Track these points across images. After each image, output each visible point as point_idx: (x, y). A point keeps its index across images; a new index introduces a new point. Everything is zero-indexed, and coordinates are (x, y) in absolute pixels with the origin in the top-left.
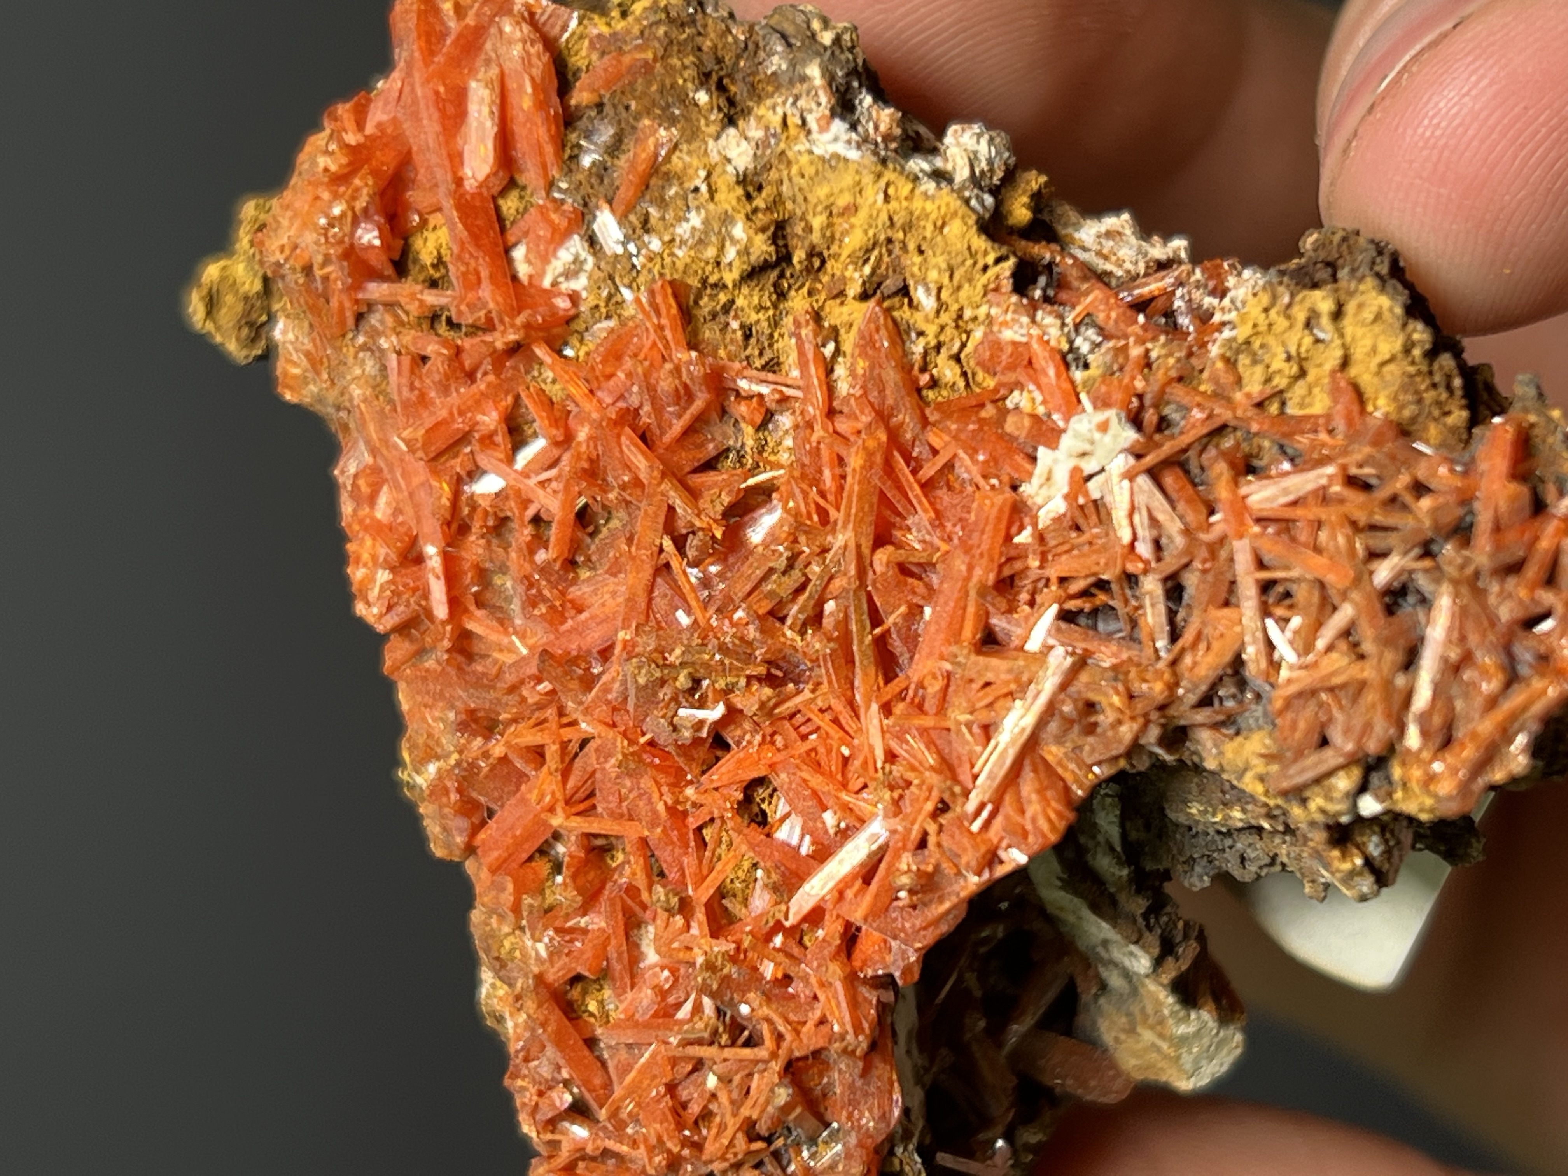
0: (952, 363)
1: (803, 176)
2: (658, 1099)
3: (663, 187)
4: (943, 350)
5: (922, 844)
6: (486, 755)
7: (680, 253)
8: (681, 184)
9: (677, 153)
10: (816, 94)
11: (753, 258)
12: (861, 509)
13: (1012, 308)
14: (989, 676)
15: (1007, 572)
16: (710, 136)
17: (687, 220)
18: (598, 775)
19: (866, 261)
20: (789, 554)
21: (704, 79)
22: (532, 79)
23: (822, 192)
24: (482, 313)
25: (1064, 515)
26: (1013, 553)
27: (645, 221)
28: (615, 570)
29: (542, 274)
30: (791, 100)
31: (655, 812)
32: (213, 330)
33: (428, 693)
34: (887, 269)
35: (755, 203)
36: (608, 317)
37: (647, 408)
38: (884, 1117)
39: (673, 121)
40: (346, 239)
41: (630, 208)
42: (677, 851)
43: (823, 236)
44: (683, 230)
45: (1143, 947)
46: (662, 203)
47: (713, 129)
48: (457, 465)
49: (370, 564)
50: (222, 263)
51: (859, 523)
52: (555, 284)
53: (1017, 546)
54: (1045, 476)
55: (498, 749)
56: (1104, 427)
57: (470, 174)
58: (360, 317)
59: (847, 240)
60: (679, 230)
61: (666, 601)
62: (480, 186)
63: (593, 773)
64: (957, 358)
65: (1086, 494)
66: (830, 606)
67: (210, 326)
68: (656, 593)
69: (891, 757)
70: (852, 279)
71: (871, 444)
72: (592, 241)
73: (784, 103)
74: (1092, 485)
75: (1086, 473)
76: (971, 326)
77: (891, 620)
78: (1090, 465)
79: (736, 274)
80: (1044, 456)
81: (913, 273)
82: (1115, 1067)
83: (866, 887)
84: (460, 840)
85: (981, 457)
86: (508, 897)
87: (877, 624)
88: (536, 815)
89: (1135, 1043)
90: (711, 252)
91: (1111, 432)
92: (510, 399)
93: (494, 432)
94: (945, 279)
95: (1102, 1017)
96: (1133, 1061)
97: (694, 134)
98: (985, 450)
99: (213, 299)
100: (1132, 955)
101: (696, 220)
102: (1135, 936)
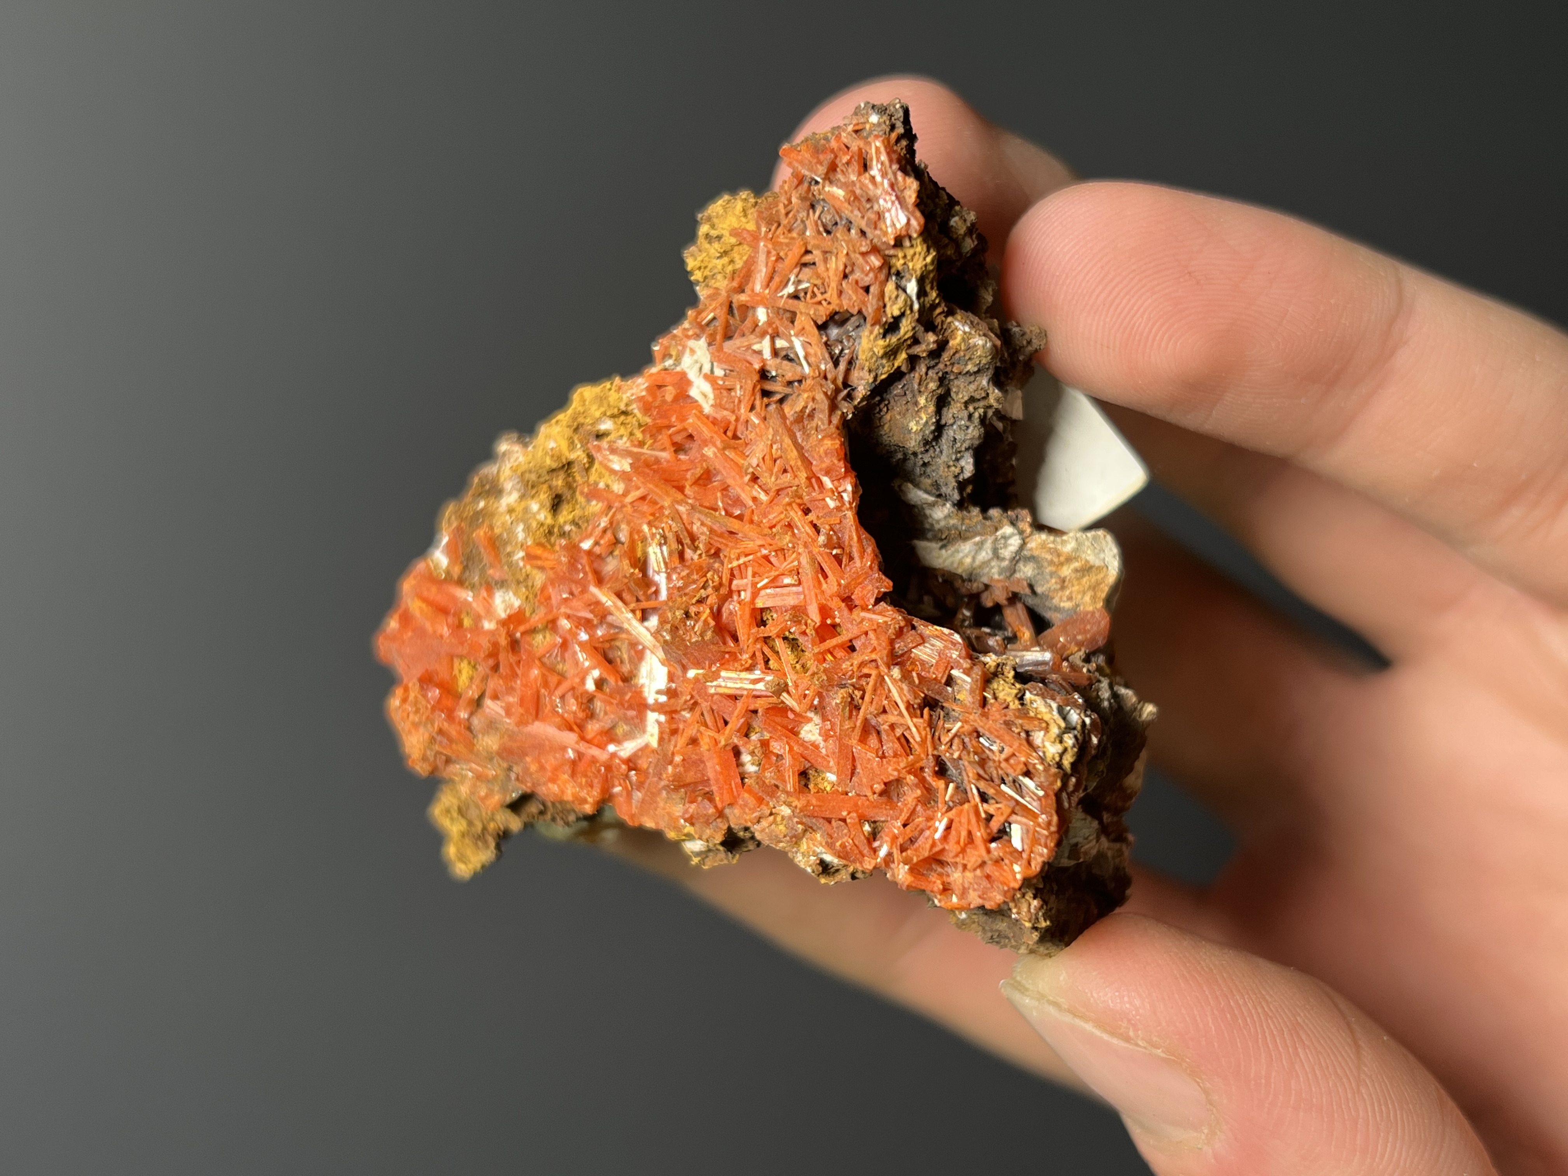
1: (535, 463)
3: (501, 539)
5: (816, 528)
7: (528, 543)
8: (505, 530)
9: (494, 528)
13: (631, 384)
15: (730, 434)
16: (497, 507)
17: (518, 532)
19: (576, 446)
21: (478, 501)
23: (540, 454)
24: (491, 646)
25: (721, 394)
26: (724, 425)
29: (498, 616)
35: (531, 495)
39: (482, 523)
43: (555, 461)
44: (521, 536)
45: (1001, 528)
46: (506, 543)
47: (496, 504)
49: (568, 786)
50: (450, 843)
52: (506, 613)
53: (721, 422)
54: (701, 397)
56: (693, 352)
58: (471, 730)
60: (520, 539)
65: (718, 379)
66: (694, 528)
67: (471, 866)
70: (580, 457)
74: (716, 374)
75: (709, 373)
76: (630, 408)
77: (720, 504)
78: (707, 368)
79: (549, 517)
80: (694, 393)
81: (593, 424)
82: (1087, 613)
83: (825, 577)
84: (711, 810)
85: (673, 419)
86: (752, 801)
87: (715, 510)
88: (716, 752)
89: (1073, 586)
90: (534, 525)
91: (697, 349)
92: (537, 662)
93: (543, 675)
94: (602, 409)
95: (1052, 598)
96: (1087, 598)
97: (492, 515)
98: (672, 416)
99: (462, 858)
100: (1005, 538)
101: (521, 527)
102: (993, 529)
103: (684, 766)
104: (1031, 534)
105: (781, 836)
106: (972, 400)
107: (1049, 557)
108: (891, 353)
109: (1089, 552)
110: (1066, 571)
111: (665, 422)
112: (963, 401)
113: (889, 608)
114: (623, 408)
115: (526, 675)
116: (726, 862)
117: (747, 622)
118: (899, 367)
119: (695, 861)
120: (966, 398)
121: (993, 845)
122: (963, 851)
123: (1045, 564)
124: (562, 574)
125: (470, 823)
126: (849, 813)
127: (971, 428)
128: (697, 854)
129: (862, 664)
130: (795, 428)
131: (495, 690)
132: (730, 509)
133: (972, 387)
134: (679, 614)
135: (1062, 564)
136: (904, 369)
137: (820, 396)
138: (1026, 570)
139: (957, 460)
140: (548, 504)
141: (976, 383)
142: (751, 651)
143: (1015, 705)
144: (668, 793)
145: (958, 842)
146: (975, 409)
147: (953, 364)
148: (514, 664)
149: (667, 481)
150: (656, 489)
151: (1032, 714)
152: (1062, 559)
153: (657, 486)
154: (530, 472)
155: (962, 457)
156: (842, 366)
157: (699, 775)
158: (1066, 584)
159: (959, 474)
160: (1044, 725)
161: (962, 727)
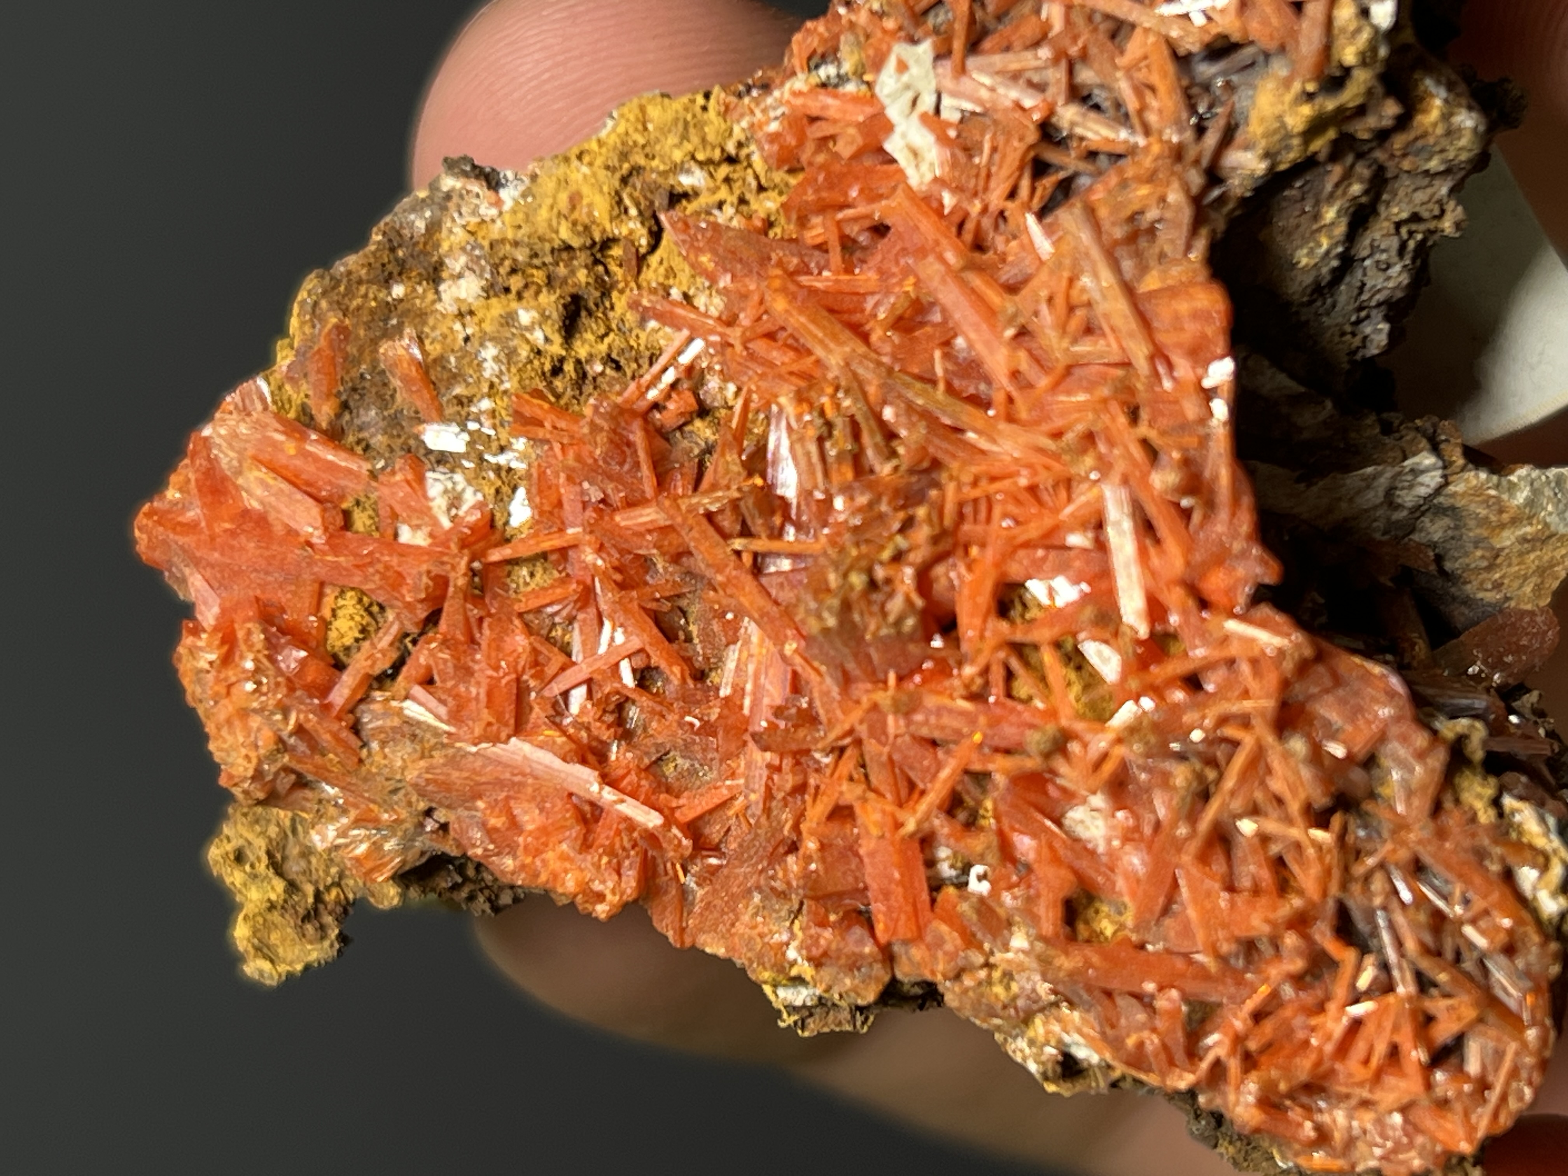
0: (763, 195)
1: (519, 227)
2: (1233, 904)
3: (444, 368)
4: (748, 196)
5: (1152, 453)
6: (808, 859)
7: (507, 385)
8: (453, 351)
9: (427, 342)
10: (468, 192)
11: (555, 316)
12: (823, 328)
13: (753, 106)
14: (1044, 293)
15: (968, 236)
16: (434, 302)
17: (485, 360)
18: (896, 757)
19: (626, 211)
20: (815, 414)
21: (387, 282)
22: (276, 430)
23: (544, 214)
24: (425, 579)
25: (953, 155)
26: (957, 219)
27: (460, 401)
28: (733, 635)
29: (435, 522)
30: (456, 215)
31: (963, 713)
32: (289, 968)
33: (723, 913)
34: (646, 198)
35: (514, 289)
36: (514, 489)
37: (610, 488)
38: (1392, 694)
39: (399, 329)
40: (280, 679)
41: (440, 410)
42: (1013, 718)
43: (579, 234)
44: (490, 369)
45: (1415, 454)
46: (455, 377)
47: (431, 296)
48: (538, 714)
49: (568, 865)
50: (241, 917)
51: (834, 337)
52: (453, 519)
53: (951, 213)
54: (911, 157)
55: (811, 845)
56: (902, 67)
57: (310, 530)
58: (356, 729)
59: (596, 214)
60: (487, 374)
61: (787, 588)
62: (326, 529)
63: (890, 759)
64: (761, 189)
65: (949, 124)
66: (888, 413)
67: (283, 968)
68: (774, 592)
69: (1057, 435)
70: (631, 232)
71: (777, 283)
72: (443, 459)
73: (453, 220)
74: (945, 114)
75: (931, 111)
76: (744, 152)
77: (939, 371)
78: (927, 103)
79: (557, 339)
80: (893, 146)
81: (664, 174)
82: (1523, 613)
83: (1158, 541)
84: (868, 948)
85: (854, 193)
86: (952, 939)
87: (933, 382)
88: (892, 843)
89: (1510, 565)
90: (524, 352)
91: (911, 63)
92: (517, 622)
93: (535, 651)
94: (688, 147)
95: (1466, 583)
96: (1528, 589)
97: (422, 316)
98: (850, 186)
99: (264, 950)
100: (1416, 472)
101: (490, 352)
102: (1399, 454)
103: (823, 860)
104: (1463, 469)
105: (999, 1006)
106: (1415, 218)
107: (1483, 512)
108: (1314, 128)
109: (1550, 508)
110: (1507, 539)
111: (835, 196)
112: (1397, 219)
113: (1277, 618)
114: (731, 148)
115: (497, 644)
116: (848, 1028)
117: (984, 608)
118: (1315, 154)
119: (787, 1021)
120: (1404, 215)
121: (1439, 1076)
122: (1377, 1078)
123: (1472, 523)
124: (590, 461)
125: (292, 887)
126: (1161, 989)
127: (1397, 268)
128: (792, 1009)
129: (1223, 720)
130: (1121, 252)
131: (429, 669)
132: (957, 383)
133: (1420, 196)
134: (857, 580)
135: (1502, 526)
136: (1322, 157)
137: (1175, 196)
138: (1432, 529)
139: (1359, 322)
140: (556, 315)
141: (1429, 191)
142: (982, 661)
143: (1486, 816)
144: (764, 898)
145: (1366, 1062)
146: (1411, 233)
147: (1404, 155)
148: (473, 621)
149: (831, 311)
150: (812, 327)
151: (1514, 835)
152: (1505, 517)
153: (814, 321)
154: (516, 244)
155: (1368, 317)
156: (1211, 139)
157: (850, 879)
158: (1499, 561)
159: (1358, 348)
160: (1541, 860)
161: (1394, 851)
